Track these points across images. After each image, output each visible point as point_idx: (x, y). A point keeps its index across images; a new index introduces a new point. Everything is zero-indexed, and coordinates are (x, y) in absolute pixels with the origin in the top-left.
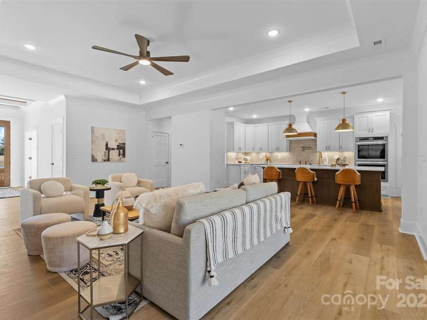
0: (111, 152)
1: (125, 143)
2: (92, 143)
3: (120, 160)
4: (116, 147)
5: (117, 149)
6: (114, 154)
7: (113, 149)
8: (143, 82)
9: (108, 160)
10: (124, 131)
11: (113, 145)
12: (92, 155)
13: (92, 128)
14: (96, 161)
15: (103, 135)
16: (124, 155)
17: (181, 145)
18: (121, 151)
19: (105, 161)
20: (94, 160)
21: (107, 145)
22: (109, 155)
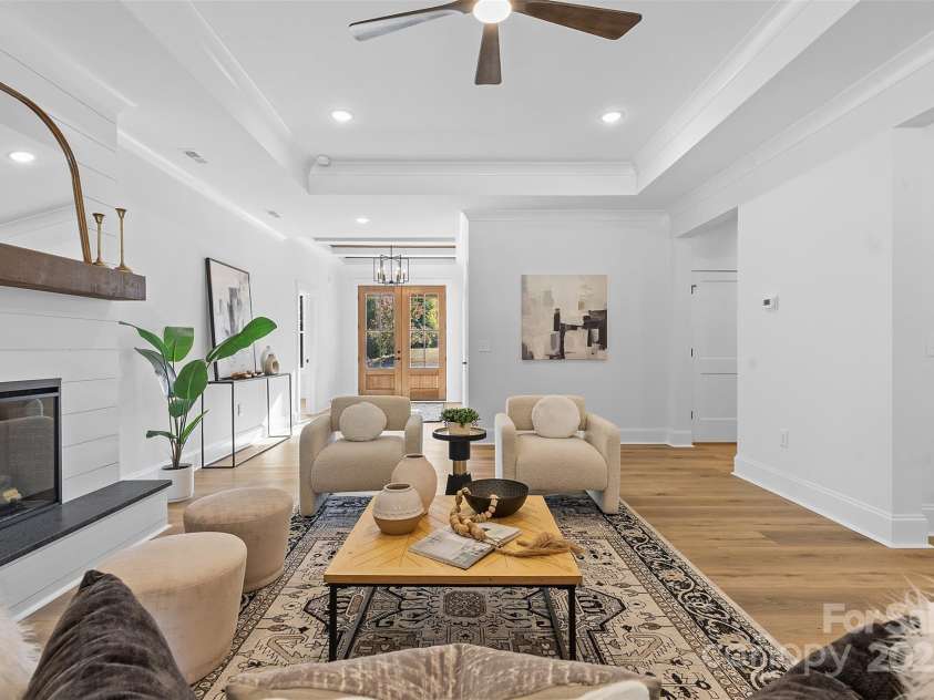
0: (568, 334)
1: (605, 312)
2: (523, 313)
3: (592, 357)
4: (581, 323)
5: (584, 327)
6: (576, 341)
7: (574, 328)
8: (611, 118)
9: (561, 355)
10: (604, 277)
11: (573, 316)
12: (523, 345)
13: (524, 279)
14: (532, 358)
15: (548, 294)
16: (603, 343)
17: (767, 302)
18: (596, 332)
19: (551, 357)
20: (527, 355)
21: (557, 317)
22: (562, 342)
